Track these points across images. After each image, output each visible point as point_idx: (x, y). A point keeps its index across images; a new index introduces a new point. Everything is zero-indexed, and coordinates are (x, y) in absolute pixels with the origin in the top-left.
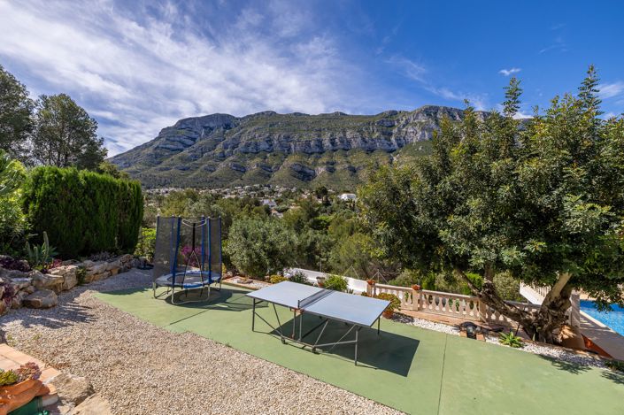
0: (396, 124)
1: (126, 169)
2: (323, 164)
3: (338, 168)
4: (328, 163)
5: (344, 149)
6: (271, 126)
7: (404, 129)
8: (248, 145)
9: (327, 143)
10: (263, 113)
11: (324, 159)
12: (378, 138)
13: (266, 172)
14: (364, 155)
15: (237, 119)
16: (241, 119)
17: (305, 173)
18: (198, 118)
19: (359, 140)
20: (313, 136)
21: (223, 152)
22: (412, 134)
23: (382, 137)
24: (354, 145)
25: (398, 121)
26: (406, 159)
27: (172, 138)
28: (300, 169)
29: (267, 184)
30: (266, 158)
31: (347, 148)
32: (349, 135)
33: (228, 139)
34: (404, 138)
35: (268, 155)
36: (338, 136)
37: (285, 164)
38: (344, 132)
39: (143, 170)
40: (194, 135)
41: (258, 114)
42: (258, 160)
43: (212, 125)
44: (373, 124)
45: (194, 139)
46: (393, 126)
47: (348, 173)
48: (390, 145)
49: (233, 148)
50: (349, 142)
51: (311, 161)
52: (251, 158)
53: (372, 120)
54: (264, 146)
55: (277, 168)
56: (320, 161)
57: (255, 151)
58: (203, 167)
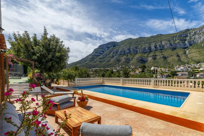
0: (189, 35)
1: (84, 63)
2: (151, 56)
3: (158, 57)
4: (153, 56)
5: (161, 49)
6: (130, 44)
7: (193, 37)
8: (121, 52)
9: (153, 47)
10: (127, 39)
11: (152, 54)
12: (179, 43)
13: (128, 61)
14: (171, 51)
15: (118, 43)
16: (119, 43)
17: (143, 60)
18: (105, 44)
19: (168, 45)
20: (147, 45)
21: (113, 55)
22: (198, 39)
23: (181, 42)
24: (166, 47)
25: (190, 33)
26: (193, 51)
27: (97, 52)
28: (141, 59)
29: (128, 65)
30: (128, 56)
31: (162, 48)
32: (163, 43)
33: (115, 50)
34: (193, 41)
35: (129, 55)
36: (158, 44)
37: (135, 57)
38: (161, 42)
39: (89, 63)
40: (104, 50)
41: (125, 40)
42: (125, 57)
43: (109, 46)
44: (176, 36)
45: (104, 52)
46: (187, 36)
47: (162, 59)
48: (185, 45)
49: (116, 53)
50: (163, 46)
51: (146, 55)
52: (122, 56)
53: (175, 35)
54: (127, 51)
55: (132, 59)
56: (150, 55)
57: (124, 54)
58: (106, 60)
